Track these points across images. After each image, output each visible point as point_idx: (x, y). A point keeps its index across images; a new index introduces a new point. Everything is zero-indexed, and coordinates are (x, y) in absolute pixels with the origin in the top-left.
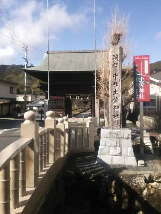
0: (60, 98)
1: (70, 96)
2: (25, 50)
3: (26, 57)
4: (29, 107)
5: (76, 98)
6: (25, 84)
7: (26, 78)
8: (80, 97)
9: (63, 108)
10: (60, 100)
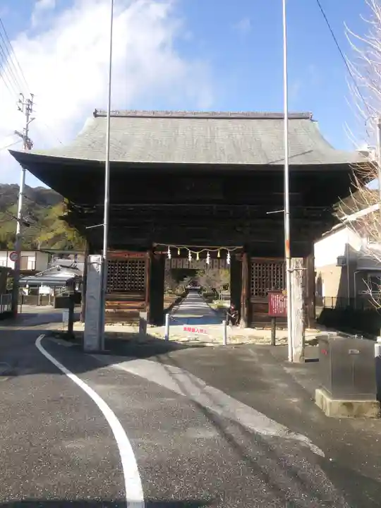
0: (135, 256)
1: (169, 252)
2: (25, 110)
3: (25, 132)
4: (27, 286)
5: (190, 257)
6: (19, 214)
7: (22, 194)
8: (203, 256)
9: (142, 291)
10: (133, 262)
